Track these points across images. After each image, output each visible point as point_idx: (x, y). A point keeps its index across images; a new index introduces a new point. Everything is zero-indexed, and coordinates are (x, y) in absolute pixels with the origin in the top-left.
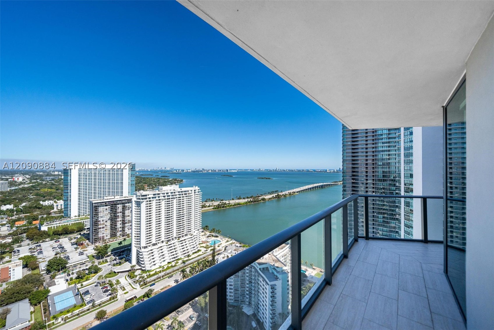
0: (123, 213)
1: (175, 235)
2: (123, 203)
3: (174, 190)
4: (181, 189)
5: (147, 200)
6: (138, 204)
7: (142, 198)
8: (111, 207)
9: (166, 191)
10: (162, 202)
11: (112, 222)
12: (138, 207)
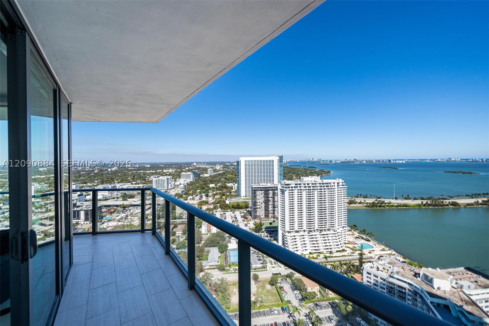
0: (274, 199)
1: (316, 227)
2: (273, 190)
3: (315, 181)
4: (322, 181)
5: (289, 189)
6: (283, 192)
7: (286, 186)
8: (265, 192)
9: (307, 182)
10: (303, 192)
11: (266, 205)
12: (282, 194)
